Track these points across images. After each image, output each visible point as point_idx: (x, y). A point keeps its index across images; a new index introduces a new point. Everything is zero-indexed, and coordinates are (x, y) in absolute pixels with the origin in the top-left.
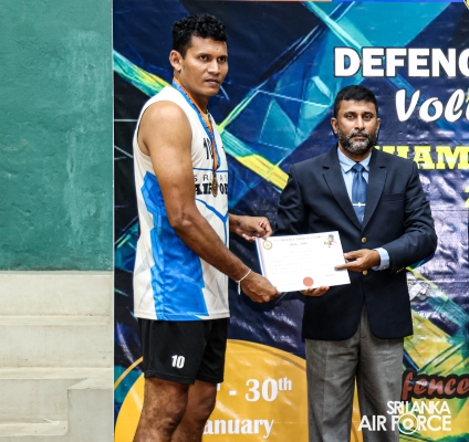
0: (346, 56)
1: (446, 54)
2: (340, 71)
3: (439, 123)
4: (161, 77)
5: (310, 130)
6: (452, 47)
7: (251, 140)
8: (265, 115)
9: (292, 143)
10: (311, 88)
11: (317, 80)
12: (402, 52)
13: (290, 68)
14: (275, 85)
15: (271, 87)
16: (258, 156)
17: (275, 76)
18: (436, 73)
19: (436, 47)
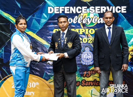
0: (51, 9)
1: (73, 8)
2: (49, 12)
3: (72, 24)
4: (8, 14)
5: (43, 26)
6: (75, 6)
7: (29, 28)
8: (32, 22)
9: (39, 28)
10: (43, 16)
11: (44, 14)
12: (63, 8)
13: (38, 12)
14: (34, 15)
15: (33, 16)
16: (31, 32)
17: (34, 13)
18: (71, 12)
19: (71, 6)
